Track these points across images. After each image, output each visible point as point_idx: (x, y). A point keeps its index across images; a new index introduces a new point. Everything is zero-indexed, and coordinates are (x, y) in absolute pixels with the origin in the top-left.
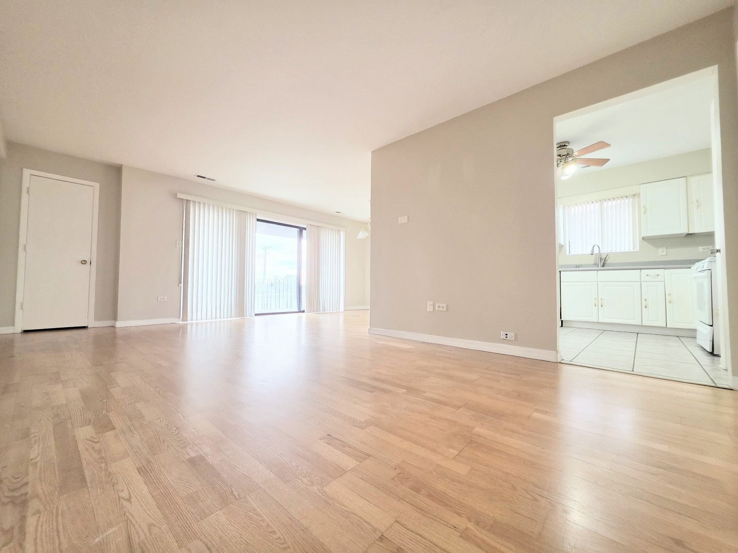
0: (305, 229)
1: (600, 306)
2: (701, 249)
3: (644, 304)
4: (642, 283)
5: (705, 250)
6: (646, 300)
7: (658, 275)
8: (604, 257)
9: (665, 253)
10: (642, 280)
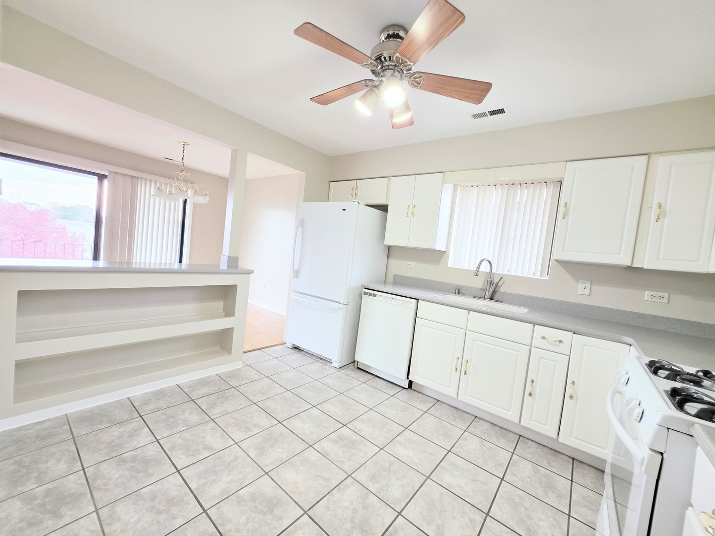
0: (106, 176)
1: (463, 373)
2: (647, 294)
3: (528, 389)
4: (533, 348)
5: (654, 299)
6: (533, 381)
7: (560, 341)
8: (496, 281)
9: (587, 292)
10: (533, 345)
